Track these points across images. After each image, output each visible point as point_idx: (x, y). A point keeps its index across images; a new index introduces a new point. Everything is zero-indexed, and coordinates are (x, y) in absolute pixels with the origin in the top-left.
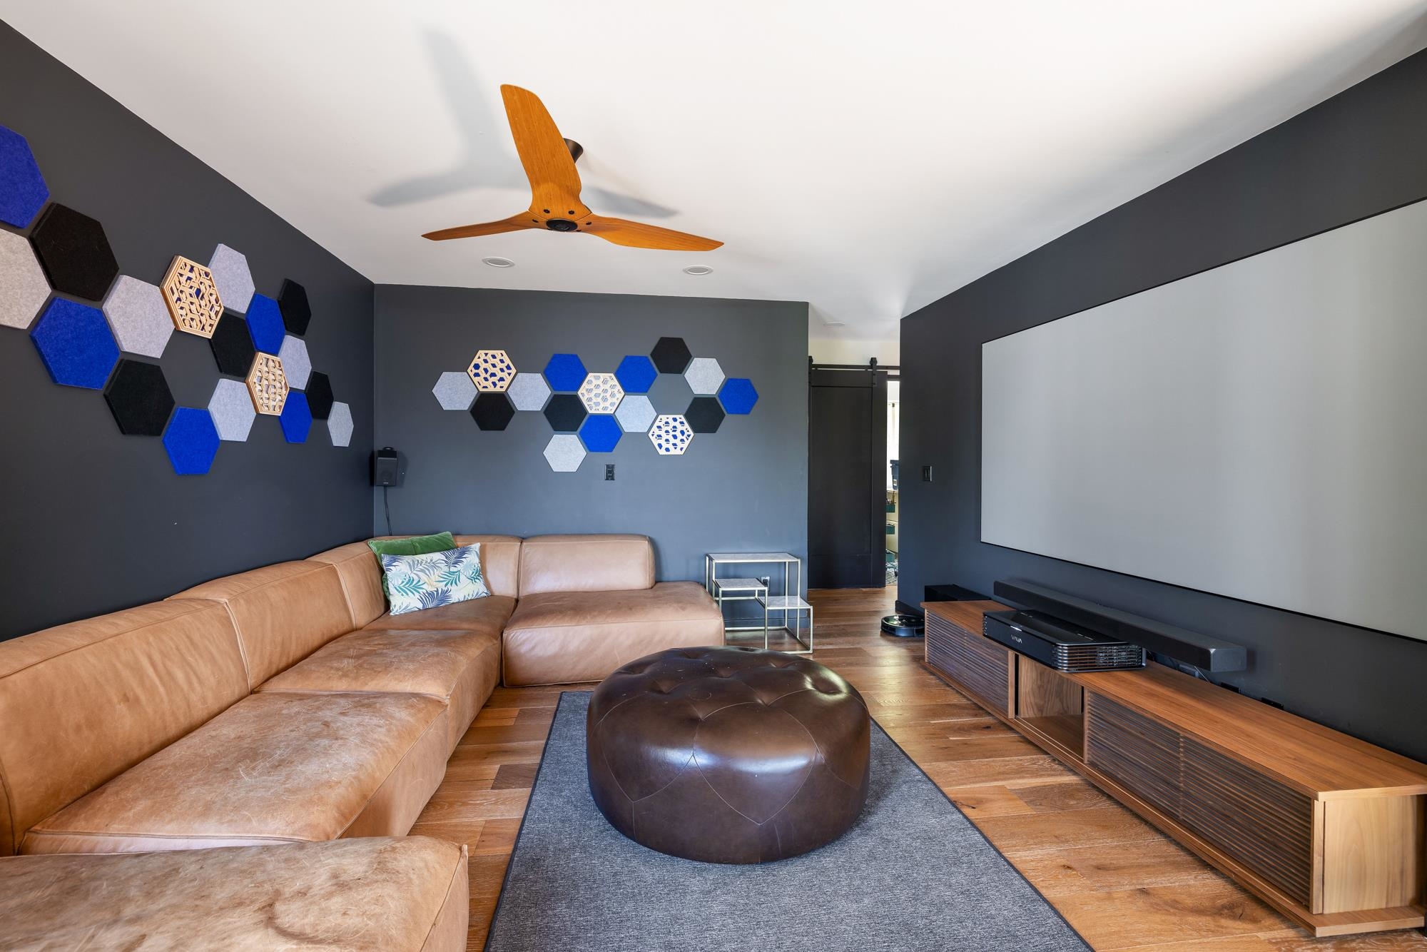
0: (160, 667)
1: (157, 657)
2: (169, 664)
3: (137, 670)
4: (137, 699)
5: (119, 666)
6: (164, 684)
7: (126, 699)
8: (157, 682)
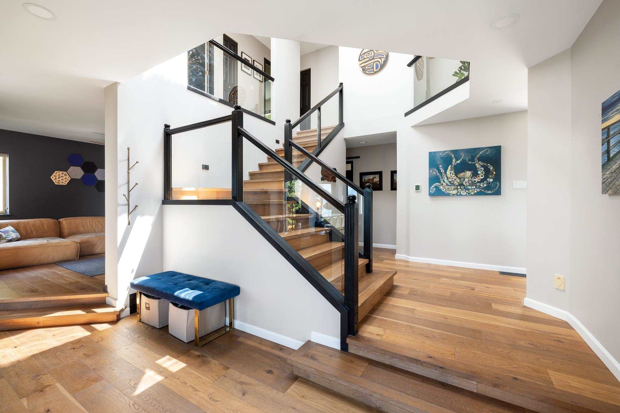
0: (91, 224)
1: (91, 223)
2: (93, 224)
3: (86, 224)
4: (85, 227)
5: (83, 222)
6: (90, 226)
7: (83, 226)
8: (89, 225)
